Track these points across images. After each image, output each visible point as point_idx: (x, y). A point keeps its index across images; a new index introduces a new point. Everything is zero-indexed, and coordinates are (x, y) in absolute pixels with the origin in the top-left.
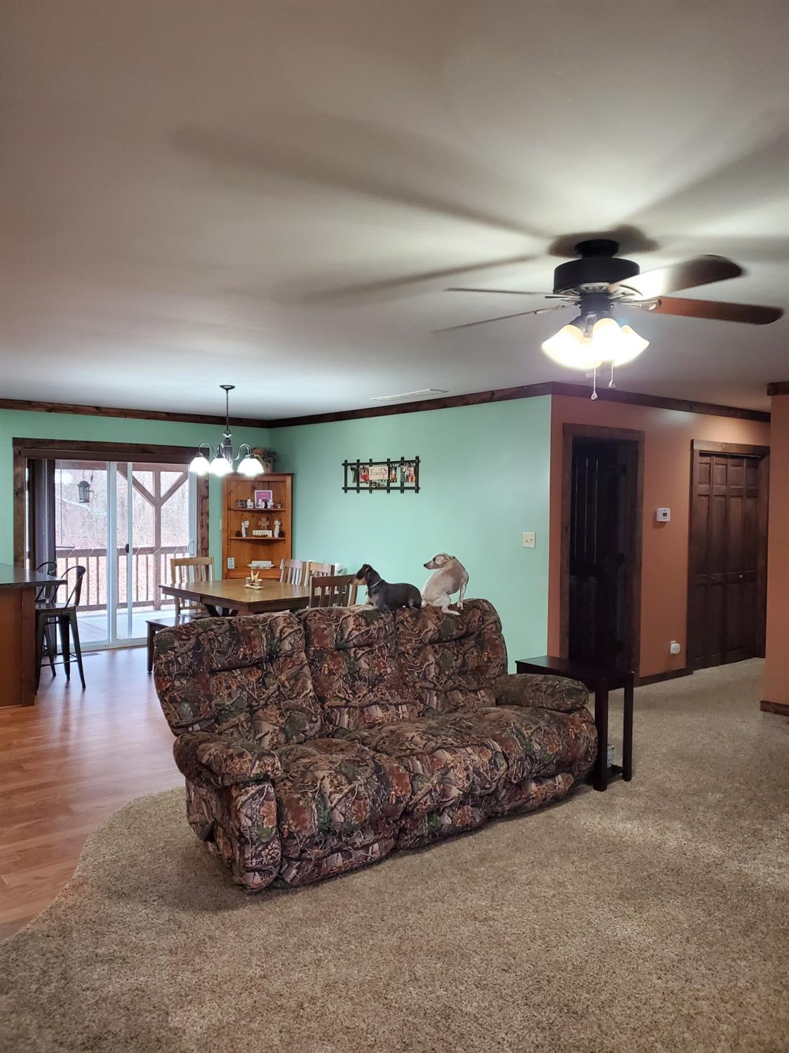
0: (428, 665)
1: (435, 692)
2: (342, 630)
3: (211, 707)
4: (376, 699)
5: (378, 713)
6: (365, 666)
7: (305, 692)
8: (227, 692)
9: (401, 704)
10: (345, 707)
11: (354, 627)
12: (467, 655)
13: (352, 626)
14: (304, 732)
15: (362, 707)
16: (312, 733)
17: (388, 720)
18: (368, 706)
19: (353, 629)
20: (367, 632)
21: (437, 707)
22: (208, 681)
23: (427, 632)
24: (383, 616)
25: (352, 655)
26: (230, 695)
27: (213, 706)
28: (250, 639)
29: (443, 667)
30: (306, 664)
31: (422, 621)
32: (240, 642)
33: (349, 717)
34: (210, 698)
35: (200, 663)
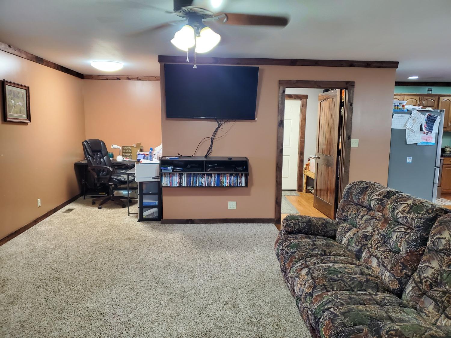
0: (428, 266)
1: (415, 285)
2: (394, 209)
3: (342, 215)
4: (380, 256)
5: (374, 263)
6: (394, 238)
7: (364, 230)
8: (350, 213)
9: (387, 270)
10: (368, 248)
11: (401, 210)
13: (400, 210)
14: (352, 246)
16: (353, 249)
18: (374, 256)
19: (400, 212)
20: (406, 217)
21: (408, 294)
22: (348, 205)
23: (439, 238)
24: (422, 213)
25: (396, 228)
26: (350, 215)
27: (343, 215)
28: (365, 194)
29: (446, 279)
30: (376, 219)
31: (441, 228)
32: (361, 194)
33: (365, 254)
34: (343, 211)
35: (348, 196)
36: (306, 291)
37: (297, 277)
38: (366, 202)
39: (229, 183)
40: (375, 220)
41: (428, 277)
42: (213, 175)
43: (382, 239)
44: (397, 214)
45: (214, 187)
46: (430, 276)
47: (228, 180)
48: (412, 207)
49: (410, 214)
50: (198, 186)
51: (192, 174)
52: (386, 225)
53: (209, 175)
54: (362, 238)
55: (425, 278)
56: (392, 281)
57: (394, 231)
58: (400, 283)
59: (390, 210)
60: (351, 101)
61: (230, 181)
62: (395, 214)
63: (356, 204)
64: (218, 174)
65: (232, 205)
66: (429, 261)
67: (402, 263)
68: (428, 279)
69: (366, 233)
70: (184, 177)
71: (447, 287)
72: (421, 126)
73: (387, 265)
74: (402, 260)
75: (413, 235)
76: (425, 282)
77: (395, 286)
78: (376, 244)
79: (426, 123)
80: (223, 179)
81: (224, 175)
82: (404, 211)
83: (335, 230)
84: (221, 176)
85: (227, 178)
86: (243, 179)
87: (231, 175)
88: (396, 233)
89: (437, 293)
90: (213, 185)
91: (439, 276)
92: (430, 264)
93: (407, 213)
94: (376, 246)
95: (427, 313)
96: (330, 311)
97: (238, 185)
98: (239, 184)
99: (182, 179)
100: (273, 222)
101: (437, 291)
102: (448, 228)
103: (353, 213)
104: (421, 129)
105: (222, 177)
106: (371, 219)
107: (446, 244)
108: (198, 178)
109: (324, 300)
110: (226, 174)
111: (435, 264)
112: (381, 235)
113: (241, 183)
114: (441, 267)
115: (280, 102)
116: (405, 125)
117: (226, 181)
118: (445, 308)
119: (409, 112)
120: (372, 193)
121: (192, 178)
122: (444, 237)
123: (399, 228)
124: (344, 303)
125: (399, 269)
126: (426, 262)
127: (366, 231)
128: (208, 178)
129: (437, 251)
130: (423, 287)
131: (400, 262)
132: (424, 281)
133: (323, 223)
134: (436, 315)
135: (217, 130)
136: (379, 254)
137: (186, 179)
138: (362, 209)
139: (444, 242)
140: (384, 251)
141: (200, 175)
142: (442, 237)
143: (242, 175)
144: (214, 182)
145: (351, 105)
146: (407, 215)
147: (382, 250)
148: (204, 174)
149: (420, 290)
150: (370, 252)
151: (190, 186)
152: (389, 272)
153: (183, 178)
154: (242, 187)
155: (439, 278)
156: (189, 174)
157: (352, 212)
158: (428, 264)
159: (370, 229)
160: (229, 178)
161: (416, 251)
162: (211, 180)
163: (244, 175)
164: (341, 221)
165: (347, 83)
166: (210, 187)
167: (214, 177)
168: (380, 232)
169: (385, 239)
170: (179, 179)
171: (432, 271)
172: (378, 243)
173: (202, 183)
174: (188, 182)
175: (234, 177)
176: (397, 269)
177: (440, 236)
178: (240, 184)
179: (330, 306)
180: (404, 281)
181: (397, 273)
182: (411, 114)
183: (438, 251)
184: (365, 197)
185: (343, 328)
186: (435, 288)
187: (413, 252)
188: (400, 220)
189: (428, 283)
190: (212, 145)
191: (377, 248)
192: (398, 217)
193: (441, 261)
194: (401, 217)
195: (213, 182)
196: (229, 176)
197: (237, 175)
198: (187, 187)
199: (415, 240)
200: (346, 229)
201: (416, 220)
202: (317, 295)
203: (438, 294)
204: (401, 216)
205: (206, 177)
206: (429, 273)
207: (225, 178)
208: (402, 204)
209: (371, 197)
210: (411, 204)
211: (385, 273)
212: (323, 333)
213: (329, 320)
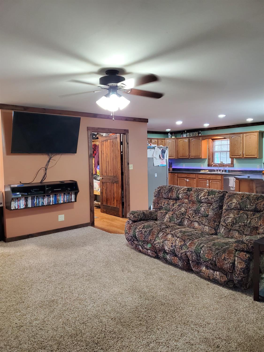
0: (228, 217)
1: (225, 228)
2: (198, 195)
3: (158, 206)
5: (196, 225)
6: (203, 209)
7: (180, 211)
8: (163, 204)
9: (206, 226)
10: (188, 219)
11: (203, 195)
12: (253, 220)
13: (202, 195)
14: (174, 221)
15: (192, 221)
16: (176, 222)
17: (199, 229)
18: (194, 221)
19: (202, 196)
20: (207, 198)
21: (222, 233)
22: (160, 200)
23: (231, 203)
24: (216, 194)
25: (201, 205)
26: (164, 205)
27: (159, 206)
28: (173, 192)
29: (238, 221)
30: (185, 203)
31: (231, 199)
32: (170, 192)
33: (187, 222)
34: (158, 204)
35: (159, 195)
36: (180, 245)
37: (165, 241)
38: (174, 196)
39: (64, 200)
41: (229, 222)
42: (51, 196)
43: (194, 212)
44: (201, 197)
45: (53, 204)
46: (230, 222)
48: (209, 193)
49: (210, 196)
50: (40, 205)
51: (35, 197)
52: (195, 205)
53: (49, 196)
54: (180, 215)
55: (228, 223)
56: (211, 230)
57: (201, 207)
58: (215, 230)
59: (195, 197)
60: (128, 142)
62: (199, 198)
63: (165, 199)
64: (55, 195)
65: (61, 218)
66: (228, 215)
67: (213, 220)
68: (230, 223)
69: (182, 212)
70: (29, 200)
71: (240, 224)
72: (160, 156)
73: (204, 224)
74: (213, 219)
75: (215, 205)
76: (229, 225)
77: (213, 231)
78: (192, 216)
79: (162, 154)
81: (59, 194)
82: (205, 195)
83: (156, 215)
84: (57, 196)
86: (73, 196)
87: (64, 194)
88: (203, 207)
89: (237, 227)
90: (51, 204)
91: (235, 220)
92: (229, 216)
93: (208, 196)
94: (192, 217)
95: (236, 237)
96: (205, 247)
97: (70, 201)
98: (70, 200)
99: (28, 202)
100: (89, 225)
101: (236, 227)
102: (234, 198)
103: (166, 204)
104: (160, 158)
105: (58, 196)
106: (182, 204)
107: (235, 205)
108: (40, 199)
109: (197, 244)
110: (61, 194)
111: (232, 215)
112: (194, 210)
113: (72, 199)
114: (235, 216)
115: (89, 142)
116: (153, 155)
117: (61, 199)
118: (243, 232)
119: (154, 148)
120: (178, 190)
121: (35, 200)
122: (234, 202)
123: (203, 205)
124: (208, 242)
125: (213, 223)
126: (227, 216)
127: (181, 211)
128: (48, 199)
129: (231, 210)
130: (229, 227)
131: (212, 220)
132: (228, 224)
133: (149, 213)
134: (241, 236)
135: (49, 161)
136: (197, 219)
137: (31, 201)
138: (170, 201)
139: (234, 204)
140: (199, 218)
141: (42, 197)
142: (233, 202)
143: (72, 193)
144: (53, 201)
145: (128, 144)
146: (208, 197)
148: (44, 196)
149: (228, 229)
150: (191, 220)
151: (34, 206)
152: (208, 226)
154: (72, 202)
155: (235, 221)
156: (33, 197)
157: (164, 203)
158: (228, 216)
159: (183, 209)
160: (63, 196)
161: (218, 213)
162: (50, 199)
163: (74, 193)
164: (158, 209)
165: (125, 130)
166: (50, 205)
167: (53, 197)
168: (192, 209)
169: (197, 212)
170: (25, 201)
171: (231, 219)
172: (192, 215)
173: (43, 203)
174: (33, 203)
175: (66, 195)
176: (212, 223)
177: (232, 202)
178: (71, 200)
179: (203, 245)
180: (216, 228)
181: (212, 225)
182: (155, 149)
183: (231, 209)
184: (173, 193)
185: (218, 251)
186: (234, 226)
187: (217, 213)
188: (203, 201)
189: (230, 225)
190: (46, 173)
191: (193, 217)
192: (202, 199)
193: (233, 213)
194: (203, 199)
195: (51, 201)
197: (69, 193)
198: (32, 207)
199: (217, 208)
200: (164, 213)
201: (215, 198)
202: (189, 244)
203: (237, 228)
204: (204, 198)
205: (46, 198)
206: (230, 220)
207: (60, 197)
208: (202, 192)
209: (178, 192)
210: (208, 192)
211: (205, 228)
212: (207, 258)
213: (208, 250)
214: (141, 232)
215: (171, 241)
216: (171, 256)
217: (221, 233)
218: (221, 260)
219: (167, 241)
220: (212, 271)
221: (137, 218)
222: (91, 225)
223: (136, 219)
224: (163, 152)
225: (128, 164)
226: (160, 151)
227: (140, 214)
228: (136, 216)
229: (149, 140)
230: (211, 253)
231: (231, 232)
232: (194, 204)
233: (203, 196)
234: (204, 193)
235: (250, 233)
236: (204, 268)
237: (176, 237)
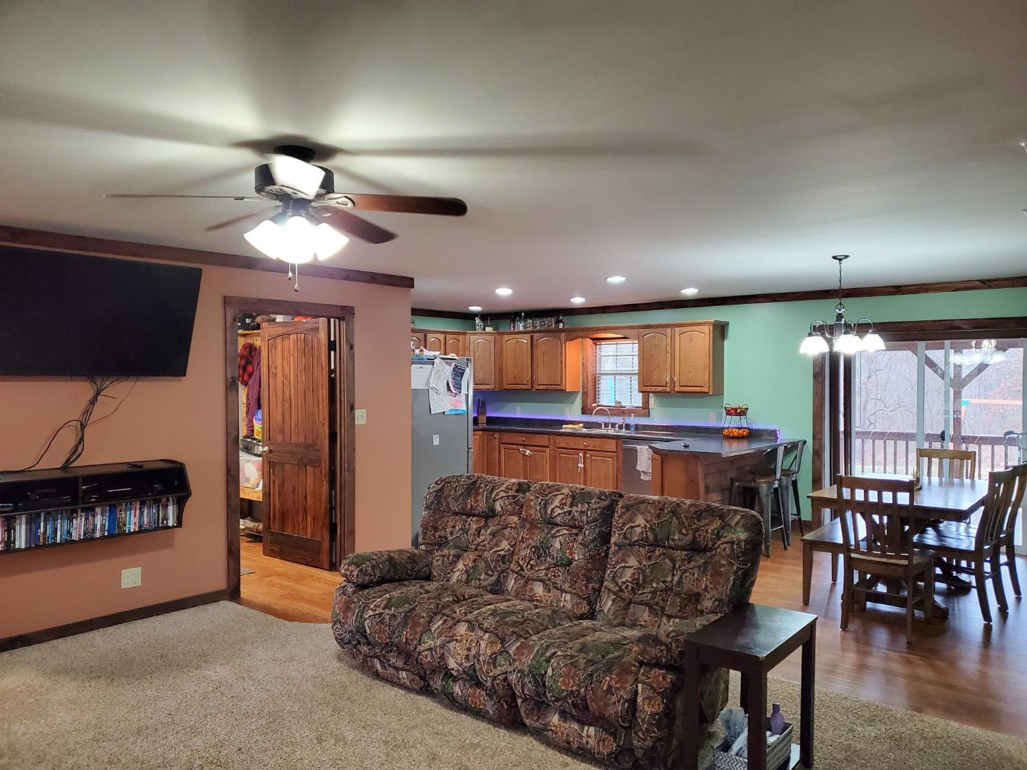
0: (624, 567)
1: (614, 597)
2: (545, 505)
3: (434, 537)
4: (545, 577)
5: (539, 589)
6: (557, 545)
7: (496, 549)
8: (451, 529)
9: (566, 592)
10: (516, 573)
11: (558, 505)
12: (687, 574)
13: (557, 503)
14: (480, 580)
15: (528, 579)
16: (484, 584)
17: (547, 601)
18: (534, 580)
19: (556, 507)
20: (570, 512)
21: (608, 612)
22: (441, 517)
23: (632, 527)
24: (593, 501)
25: (553, 532)
26: (451, 533)
27: (437, 536)
28: (477, 494)
29: (650, 577)
30: (511, 527)
31: (630, 514)
32: (469, 494)
33: (515, 583)
34: (436, 529)
35: (439, 503)
36: (489, 652)
37: (449, 642)
38: (482, 506)
39: (140, 522)
40: (510, 529)
41: (627, 581)
42: (98, 510)
43: (534, 553)
44: (552, 510)
45: (103, 537)
46: (630, 579)
47: (135, 516)
48: (573, 497)
49: (577, 506)
50: (58, 541)
51: (42, 514)
52: (537, 532)
53: (90, 511)
54: (497, 561)
55: (624, 583)
56: (577, 604)
57: (553, 537)
58: (589, 603)
59: (538, 508)
60: (351, 342)
61: (140, 518)
62: (549, 512)
63: (456, 514)
64: (110, 506)
65: (131, 577)
66: (623, 560)
67: (584, 575)
68: (628, 583)
69: (501, 553)
70: (20, 525)
71: (654, 585)
72: (448, 384)
73: (561, 587)
74: (583, 572)
75: (589, 533)
76: (626, 588)
77: (585, 608)
78: (528, 563)
79: (453, 378)
80: (123, 516)
81: (126, 505)
82: (565, 504)
83: (429, 565)
84: (118, 510)
85: (133, 512)
86: (171, 511)
87: (143, 503)
88: (558, 538)
89: (645, 594)
90: (98, 535)
91: (641, 575)
92: (626, 563)
93: (571, 506)
94: (529, 566)
95: (643, 623)
96: (558, 656)
97: (160, 525)
98: (163, 523)
99: (15, 531)
100: (223, 598)
101: (646, 593)
102: (640, 513)
103: (457, 528)
104: (449, 389)
105: (121, 511)
106: (503, 529)
107: (642, 532)
108: (59, 521)
109: (536, 649)
110: (131, 504)
111: (632, 562)
112: (533, 547)
113: (167, 520)
114: (641, 564)
115: (228, 340)
116: (428, 382)
117: (132, 520)
118: (663, 609)
119: (431, 361)
120: (492, 490)
121: (42, 524)
122: (638, 524)
123: (558, 531)
124: (566, 641)
125: (582, 585)
126: (620, 563)
127: (499, 549)
128: (86, 519)
129: (630, 545)
130: (626, 595)
131: (582, 575)
132: (624, 587)
133: (409, 558)
134: (656, 621)
135: (93, 401)
136: (542, 574)
137: (26, 529)
138: (470, 519)
139: (638, 530)
140: (547, 569)
141: (64, 515)
142: (635, 524)
143: (168, 500)
144: (103, 526)
145: (352, 347)
146: (571, 509)
147: (543, 567)
148: (75, 511)
149: (624, 600)
150: (525, 577)
151: (36, 545)
152: (570, 593)
153: (18, 528)
154: (169, 528)
155: (641, 578)
156: (34, 515)
157: (454, 527)
158: (623, 565)
159: (505, 545)
160: (138, 511)
161: (598, 554)
162: (94, 521)
163: (173, 500)
164: (434, 547)
165: (343, 308)
166: (93, 539)
167: (102, 514)
168: (530, 544)
169: (541, 551)
170: (6, 531)
171: (631, 571)
172: (530, 561)
173: (69, 533)
174: (31, 535)
175: (149, 507)
176: (580, 585)
177: (633, 525)
178: (165, 522)
179: (553, 651)
180: (592, 599)
181: (582, 591)
182: (433, 364)
183: (632, 544)
184: (479, 498)
185: (593, 667)
186: (640, 592)
187: (595, 556)
188: (558, 520)
189: (630, 588)
190: (83, 436)
191: (532, 568)
192: (555, 515)
193: (638, 555)
194: (559, 514)
195: (99, 527)
196: (138, 507)
197: (157, 502)
198: (28, 549)
199: (593, 541)
200: (451, 558)
201: (589, 513)
202: (514, 648)
203: (647, 596)
204: (560, 512)
205: (81, 516)
206: (628, 575)
207: (128, 513)
208: (555, 495)
209: (493, 496)
210: (571, 494)
211: (563, 598)
212: (563, 688)
213: (566, 666)
214: (379, 617)
215: (464, 641)
216: (465, 685)
217: (606, 611)
218: (599, 693)
219: (455, 642)
220: (576, 726)
221: (371, 575)
222: (228, 597)
223: (367, 578)
224: (458, 373)
225: (352, 408)
226: (448, 370)
227: (381, 563)
228: (366, 570)
229: (421, 335)
230: (575, 675)
231: (632, 610)
232: (534, 530)
233: (558, 507)
234: (562, 496)
235: (680, 611)
236: (555, 719)
237: (481, 629)
